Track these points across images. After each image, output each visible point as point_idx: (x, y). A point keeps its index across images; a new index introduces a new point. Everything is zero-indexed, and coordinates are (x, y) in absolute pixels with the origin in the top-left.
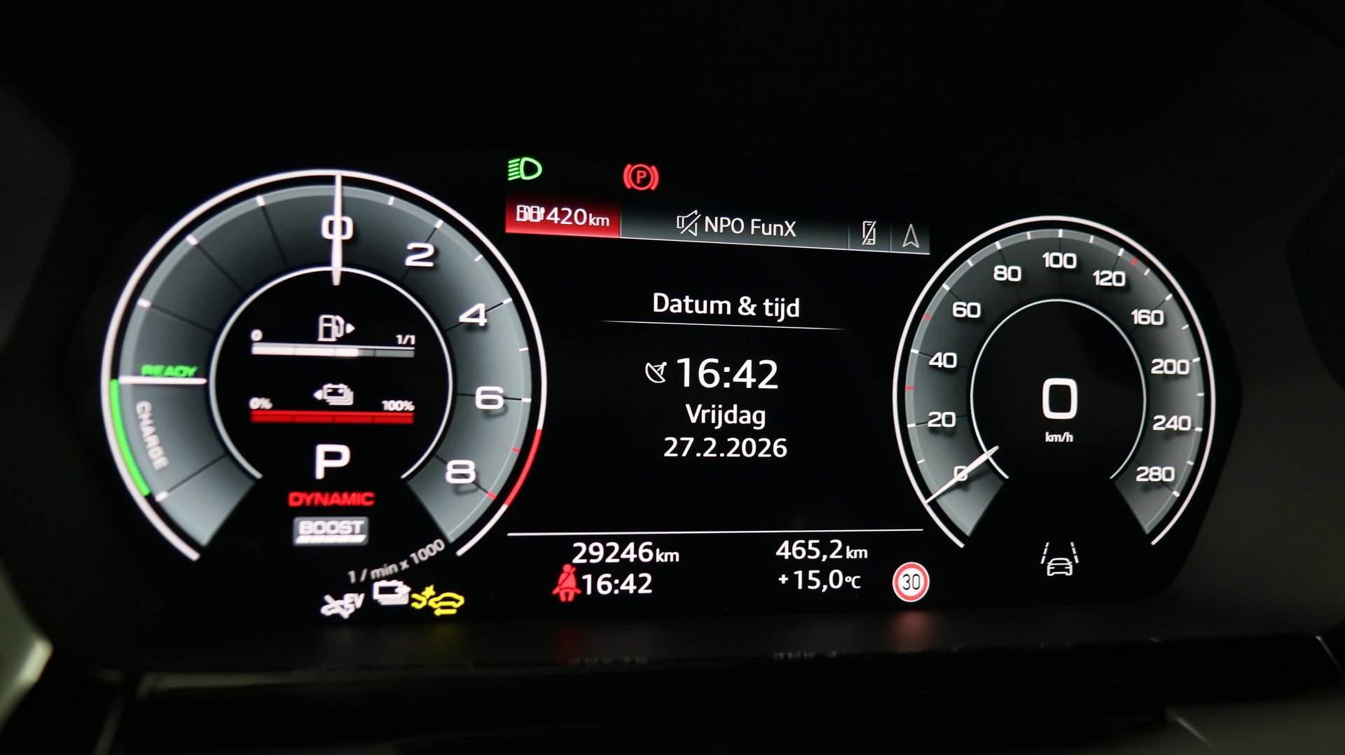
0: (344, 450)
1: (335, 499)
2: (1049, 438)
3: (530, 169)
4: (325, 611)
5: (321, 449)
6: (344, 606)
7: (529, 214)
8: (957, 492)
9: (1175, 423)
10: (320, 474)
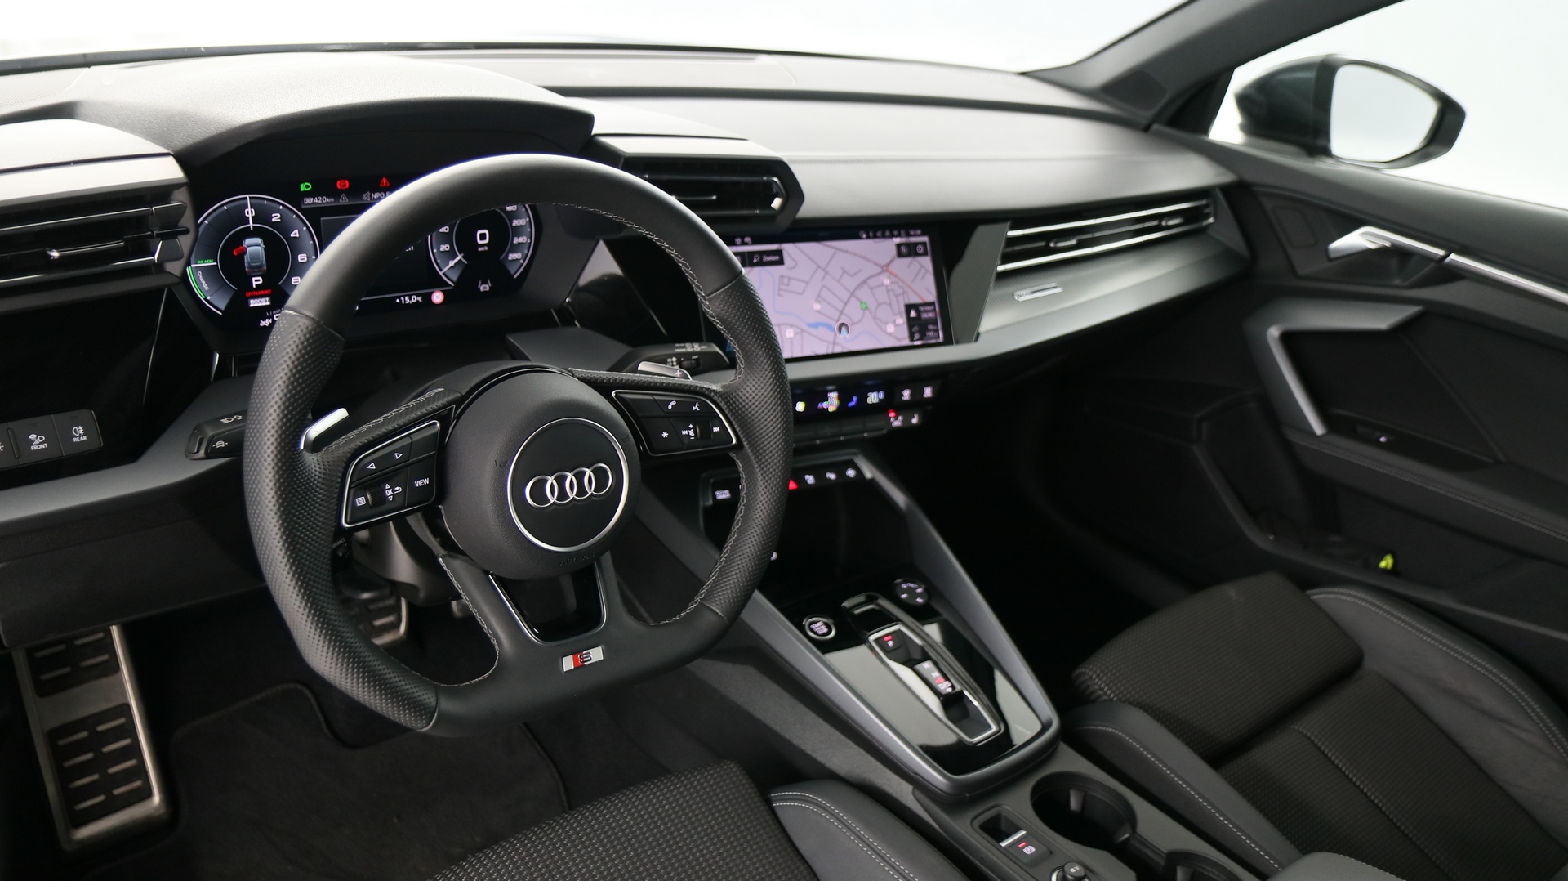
0: (260, 278)
1: (260, 293)
2: (480, 249)
3: (307, 186)
4: (261, 324)
5: (254, 279)
7: (308, 201)
8: (452, 270)
9: (521, 240)
10: (254, 286)
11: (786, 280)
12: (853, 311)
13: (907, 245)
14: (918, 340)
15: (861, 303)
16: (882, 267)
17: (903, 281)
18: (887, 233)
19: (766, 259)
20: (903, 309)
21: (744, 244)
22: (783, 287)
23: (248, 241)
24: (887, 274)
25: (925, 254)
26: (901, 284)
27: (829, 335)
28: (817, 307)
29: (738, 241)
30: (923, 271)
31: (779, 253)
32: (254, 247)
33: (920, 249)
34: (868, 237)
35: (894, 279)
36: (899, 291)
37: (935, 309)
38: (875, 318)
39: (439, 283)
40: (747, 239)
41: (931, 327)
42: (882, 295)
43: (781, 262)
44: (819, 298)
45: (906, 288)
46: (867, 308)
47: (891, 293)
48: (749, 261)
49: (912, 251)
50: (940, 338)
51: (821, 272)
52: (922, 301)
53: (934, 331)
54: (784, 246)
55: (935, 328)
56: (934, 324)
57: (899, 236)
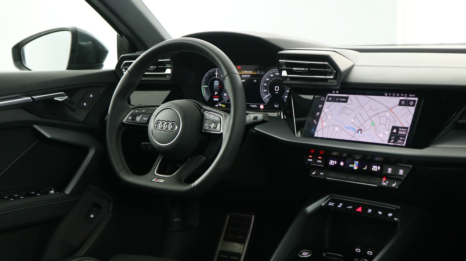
0: (217, 92)
1: (216, 97)
2: (276, 93)
4: (216, 106)
5: (215, 92)
6: (217, 106)
8: (266, 98)
10: (215, 94)
11: (345, 109)
12: (368, 125)
13: (406, 100)
14: (392, 143)
15: (372, 122)
16: (389, 109)
17: (396, 116)
18: (398, 95)
19: (341, 99)
20: (391, 128)
21: (336, 93)
22: (343, 111)
23: (216, 81)
24: (390, 112)
25: (413, 105)
26: (395, 117)
27: (352, 132)
28: (353, 121)
29: (334, 92)
30: (409, 113)
31: (347, 98)
32: (216, 83)
33: (412, 103)
34: (388, 96)
35: (392, 114)
36: (392, 120)
37: (407, 131)
38: (375, 129)
39: (262, 102)
40: (337, 92)
41: (401, 138)
42: (383, 120)
44: (355, 117)
45: (396, 119)
46: (374, 125)
47: (388, 120)
48: (334, 99)
49: (407, 103)
50: (403, 144)
51: (361, 107)
52: (401, 126)
53: (402, 140)
54: (350, 95)
55: (404, 139)
56: (403, 137)
57: (403, 96)
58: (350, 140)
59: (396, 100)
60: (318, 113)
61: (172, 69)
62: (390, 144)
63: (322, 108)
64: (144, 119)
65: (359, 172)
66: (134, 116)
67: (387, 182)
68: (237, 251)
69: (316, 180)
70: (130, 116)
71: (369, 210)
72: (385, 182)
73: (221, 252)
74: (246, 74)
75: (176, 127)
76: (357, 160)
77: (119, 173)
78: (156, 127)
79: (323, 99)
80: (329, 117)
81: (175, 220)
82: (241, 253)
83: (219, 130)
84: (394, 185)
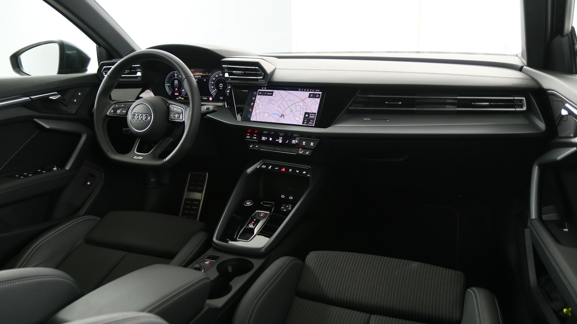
1: (177, 92)
4: (177, 100)
10: (176, 90)
11: (271, 100)
12: (287, 112)
13: (313, 94)
14: (305, 124)
15: (291, 109)
16: (302, 100)
18: (308, 90)
19: (268, 94)
20: (304, 114)
21: (264, 89)
22: (269, 102)
23: (175, 81)
24: (303, 102)
25: (319, 98)
26: (306, 106)
27: (277, 117)
28: (277, 109)
29: (263, 88)
30: (316, 103)
31: (272, 93)
32: (176, 82)
33: (317, 96)
34: (301, 91)
35: (304, 104)
36: (304, 108)
37: (315, 115)
38: (293, 115)
39: (211, 96)
40: (265, 88)
41: (311, 121)
42: (298, 108)
43: (272, 95)
44: (279, 106)
45: (308, 107)
46: (292, 111)
47: (302, 108)
48: (263, 94)
49: (314, 96)
50: (313, 125)
51: (282, 99)
52: (312, 112)
53: (312, 122)
54: (274, 90)
55: (313, 121)
56: (313, 120)
57: (312, 91)
58: (276, 122)
59: (307, 94)
60: (252, 104)
61: (142, 72)
62: (304, 125)
63: (255, 100)
64: (123, 111)
65: (283, 144)
66: (115, 110)
67: (303, 151)
68: (198, 198)
69: (253, 151)
70: (112, 110)
71: (290, 169)
72: (301, 151)
73: (187, 199)
74: (198, 75)
75: (149, 118)
76: (281, 136)
77: (107, 153)
78: (133, 118)
79: (255, 93)
80: (260, 106)
81: (152, 180)
82: (200, 199)
83: (182, 119)
84: (307, 153)
